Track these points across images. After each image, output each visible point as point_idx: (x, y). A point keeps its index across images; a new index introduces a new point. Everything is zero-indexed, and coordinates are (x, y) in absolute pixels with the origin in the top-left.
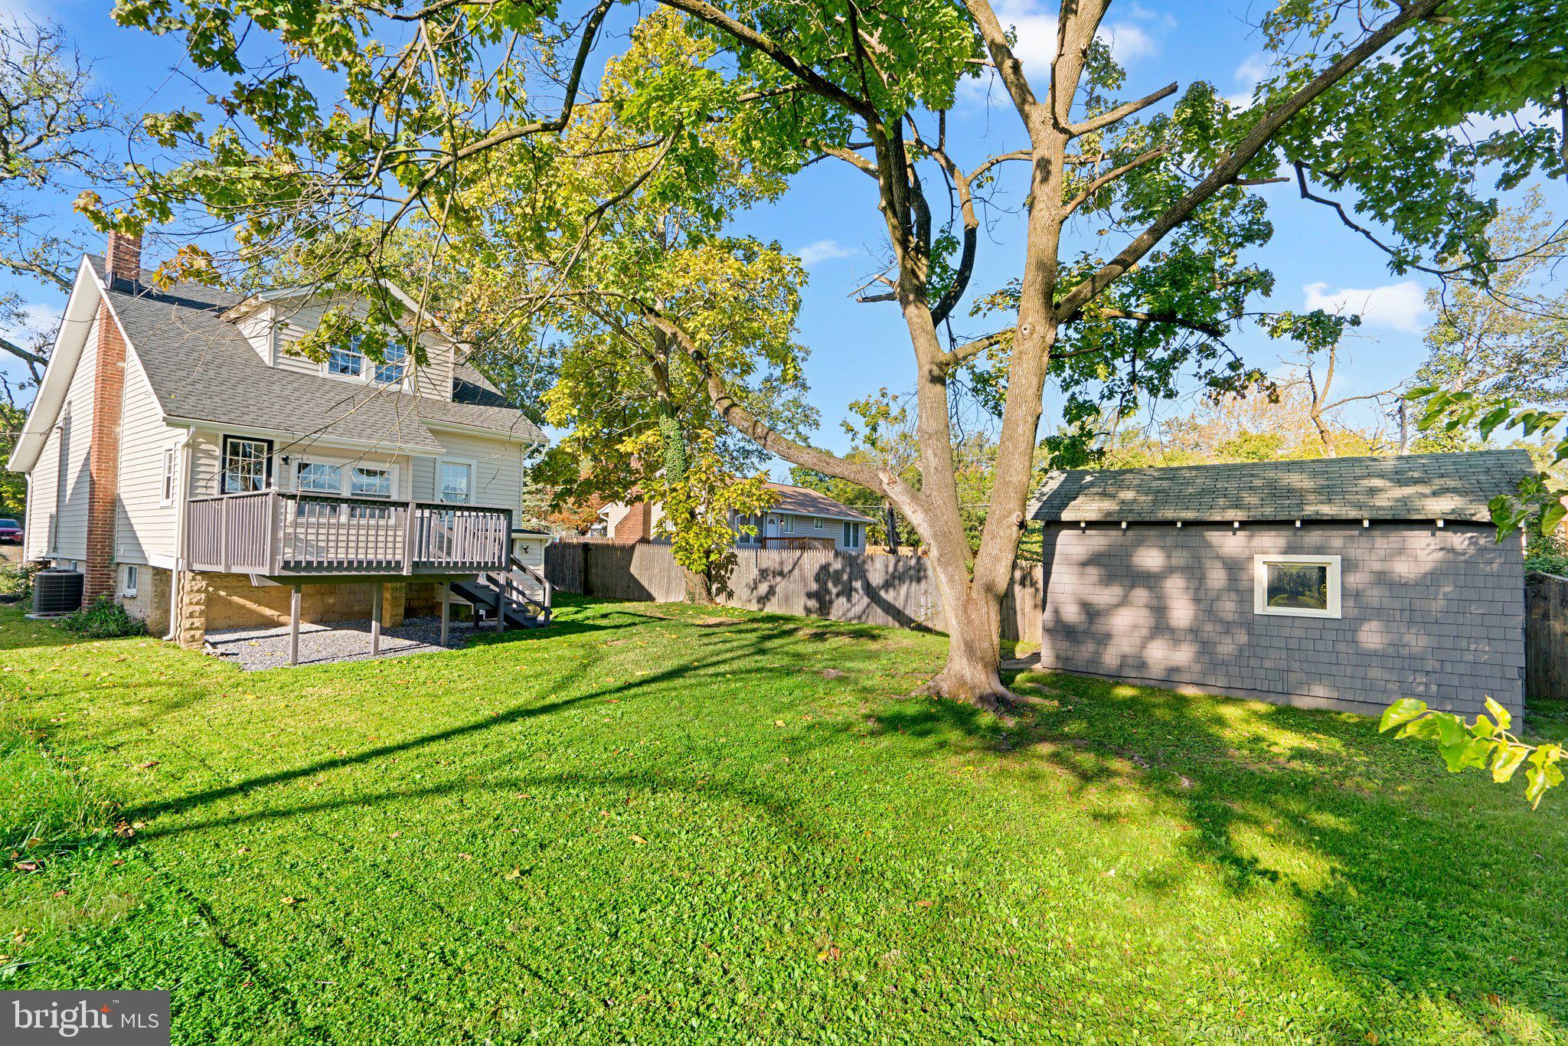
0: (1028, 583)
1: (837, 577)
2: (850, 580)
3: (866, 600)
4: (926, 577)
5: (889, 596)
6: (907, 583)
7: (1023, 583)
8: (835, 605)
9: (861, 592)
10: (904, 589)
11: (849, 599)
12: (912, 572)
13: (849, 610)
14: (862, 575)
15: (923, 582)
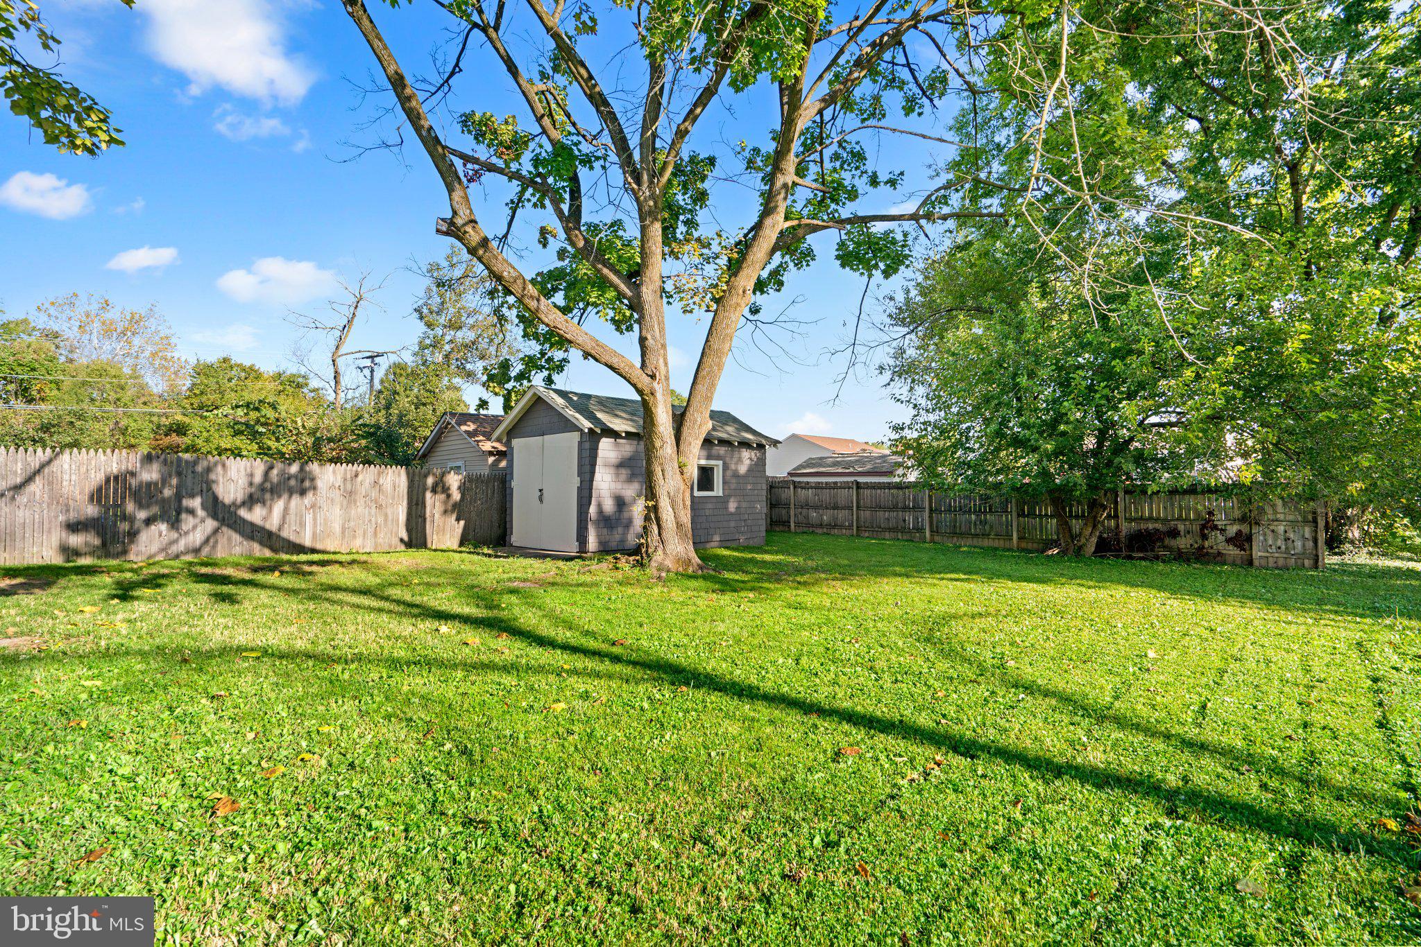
0: (439, 489)
1: (146, 495)
2: (179, 497)
3: (211, 524)
4: (315, 488)
5: (255, 515)
6: (285, 496)
7: (434, 491)
8: (143, 537)
9: (201, 513)
10: (279, 506)
11: (175, 524)
12: (293, 482)
13: (175, 541)
14: (206, 488)
15: (310, 495)
